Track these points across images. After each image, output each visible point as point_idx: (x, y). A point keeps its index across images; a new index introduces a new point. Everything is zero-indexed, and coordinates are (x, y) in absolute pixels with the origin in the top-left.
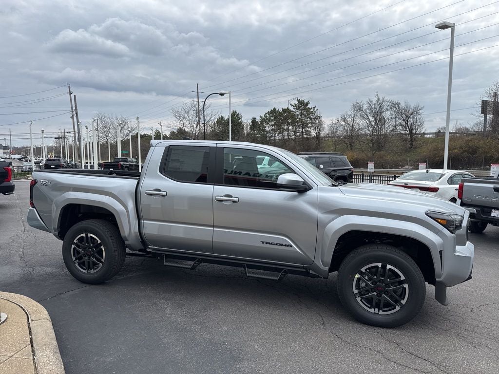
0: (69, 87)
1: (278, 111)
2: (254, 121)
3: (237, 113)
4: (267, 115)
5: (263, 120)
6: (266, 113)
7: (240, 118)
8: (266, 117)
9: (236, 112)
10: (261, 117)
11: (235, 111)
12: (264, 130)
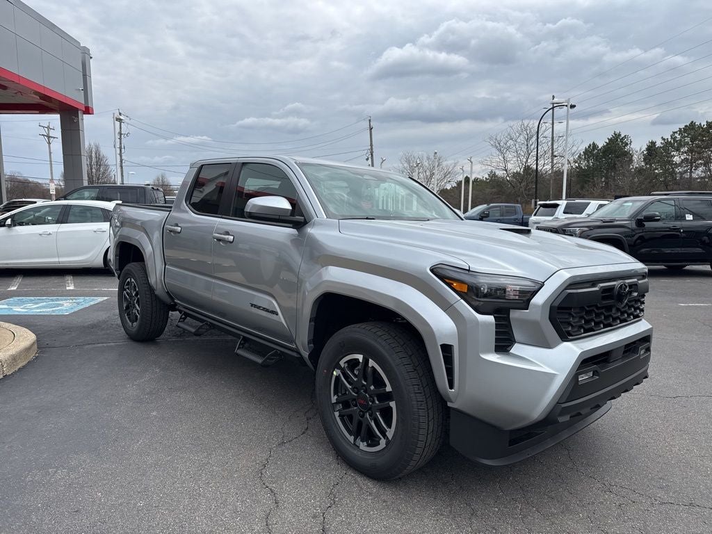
0: (370, 121)
1: (700, 126)
2: (651, 147)
3: (622, 136)
4: (676, 135)
5: (667, 144)
6: (674, 133)
7: (627, 144)
8: (675, 139)
9: (620, 135)
10: (664, 139)
11: (617, 132)
12: (670, 163)
